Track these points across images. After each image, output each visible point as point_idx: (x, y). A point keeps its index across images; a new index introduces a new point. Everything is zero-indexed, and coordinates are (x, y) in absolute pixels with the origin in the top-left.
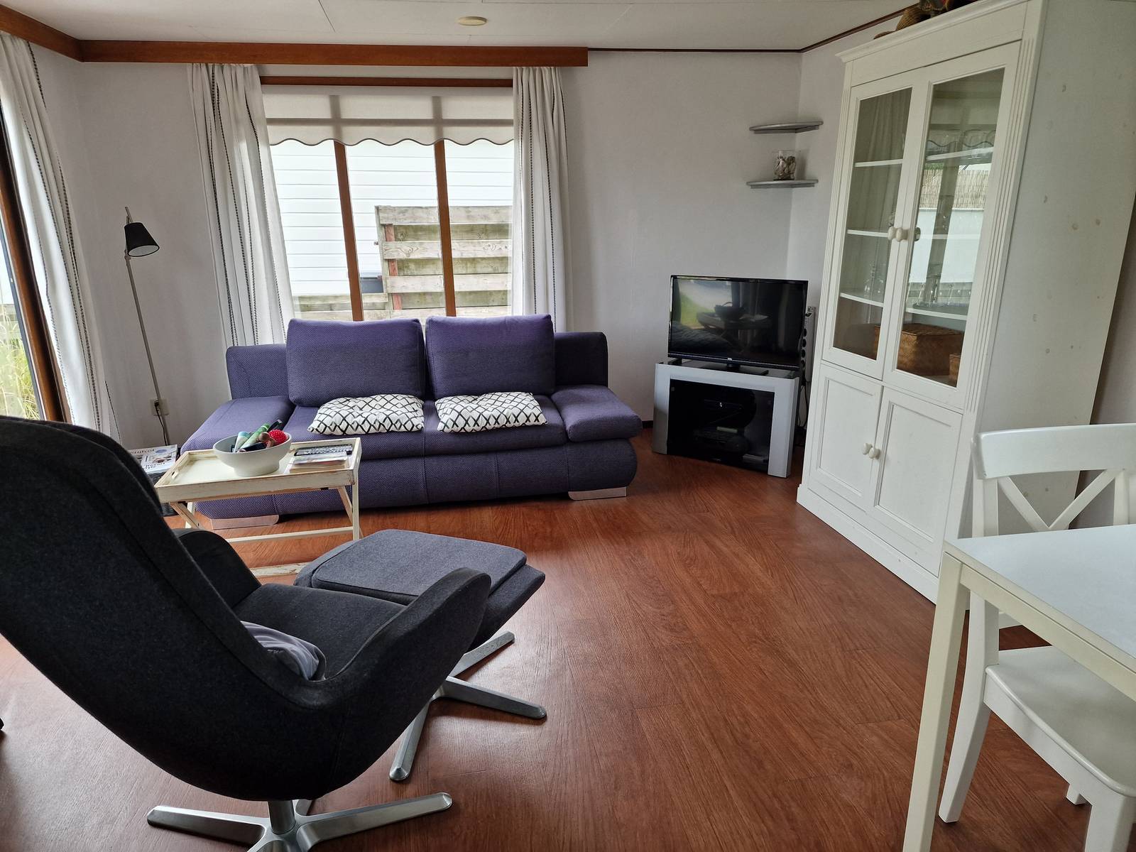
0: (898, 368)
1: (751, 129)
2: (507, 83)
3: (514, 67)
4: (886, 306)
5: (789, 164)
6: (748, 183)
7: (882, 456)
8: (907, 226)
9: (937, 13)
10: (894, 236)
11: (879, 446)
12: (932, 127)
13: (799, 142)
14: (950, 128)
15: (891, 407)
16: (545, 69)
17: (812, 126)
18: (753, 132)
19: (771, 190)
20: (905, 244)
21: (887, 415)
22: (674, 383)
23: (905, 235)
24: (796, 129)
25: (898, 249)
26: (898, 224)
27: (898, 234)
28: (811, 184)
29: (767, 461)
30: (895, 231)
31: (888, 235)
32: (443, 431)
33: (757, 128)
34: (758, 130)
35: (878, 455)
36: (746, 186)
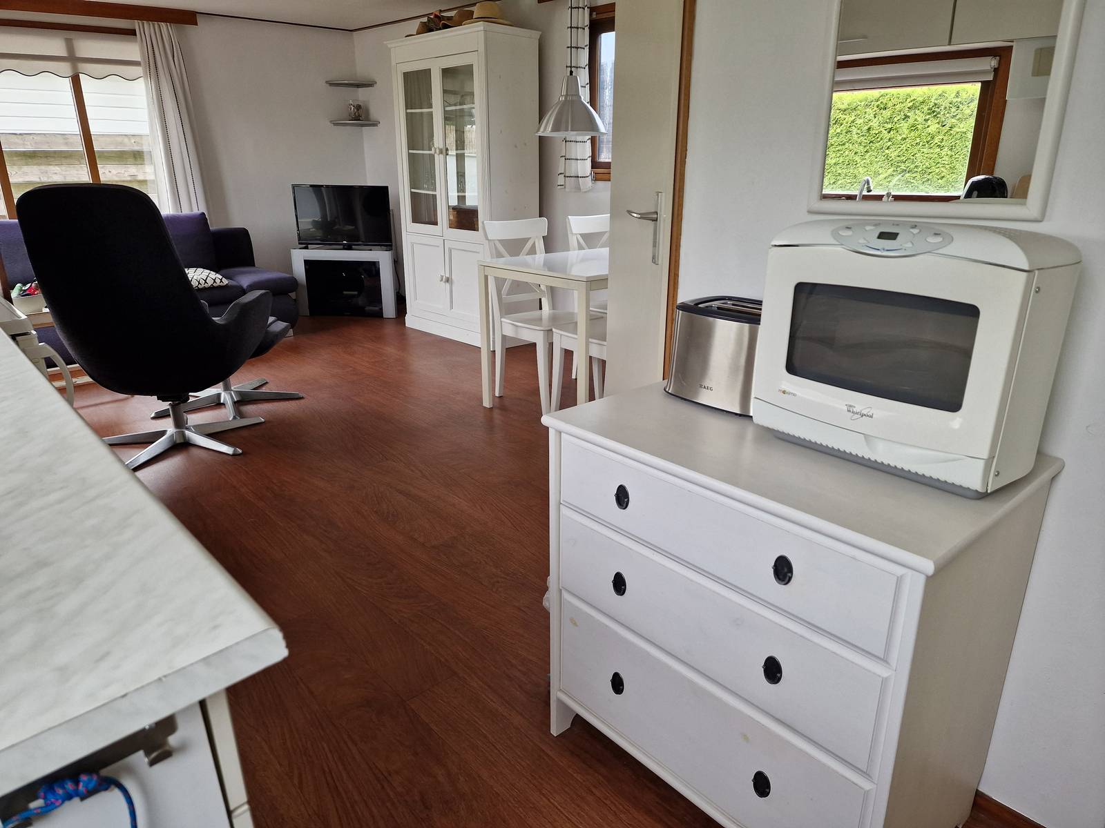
0: (450, 227)
1: (327, 82)
2: (132, 33)
3: (136, 21)
4: (437, 193)
5: (358, 110)
6: (331, 121)
7: (450, 279)
8: (441, 146)
9: (437, 30)
10: (435, 152)
11: (448, 275)
12: (445, 92)
13: (362, 95)
14: (454, 93)
15: (450, 250)
16: (163, 25)
17: (369, 84)
18: (328, 85)
19: (348, 127)
20: (441, 156)
21: (449, 255)
22: (307, 262)
23: (441, 152)
24: (358, 86)
25: (439, 159)
26: (436, 145)
27: (437, 151)
28: (375, 124)
29: (382, 309)
30: (435, 149)
31: (432, 152)
33: (331, 82)
34: (331, 84)
35: (448, 280)
36: (329, 123)
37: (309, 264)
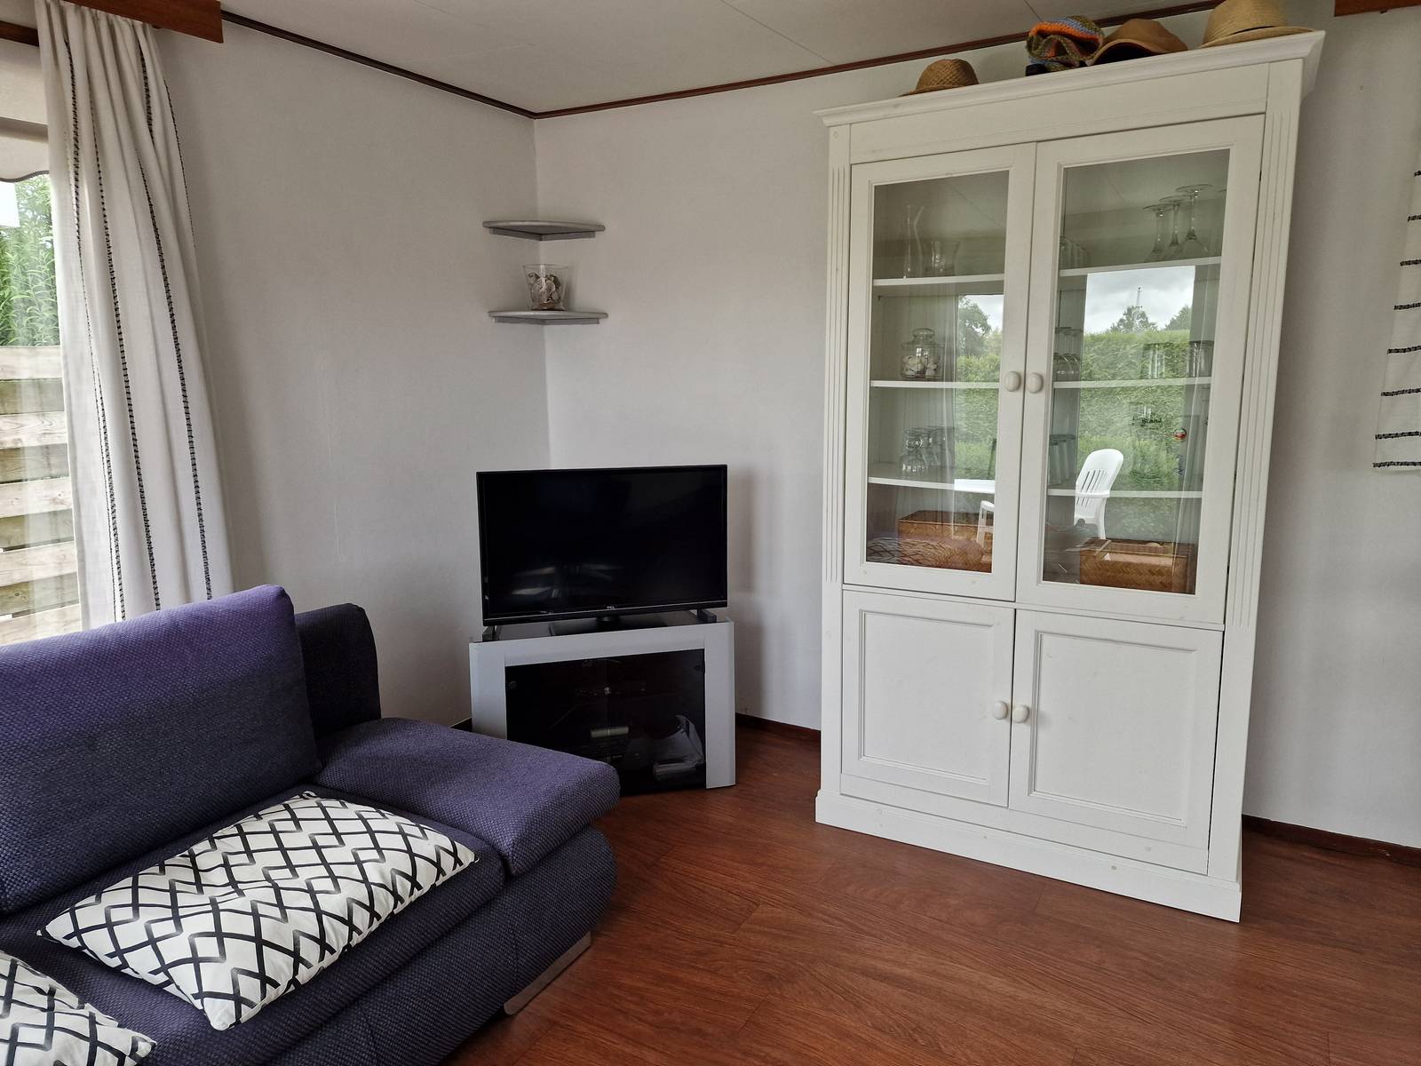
0: (1046, 579)
1: (486, 224)
2: (29, 36)
6: (490, 313)
7: (1034, 714)
11: (1027, 703)
13: (551, 255)
15: (1038, 638)
17: (585, 231)
18: (488, 231)
20: (1039, 396)
22: (508, 673)
24: (539, 233)
28: (594, 318)
29: (703, 764)
32: (238, 1023)
33: (494, 225)
34: (498, 229)
35: (1027, 716)
36: (485, 316)
37: (517, 676)
